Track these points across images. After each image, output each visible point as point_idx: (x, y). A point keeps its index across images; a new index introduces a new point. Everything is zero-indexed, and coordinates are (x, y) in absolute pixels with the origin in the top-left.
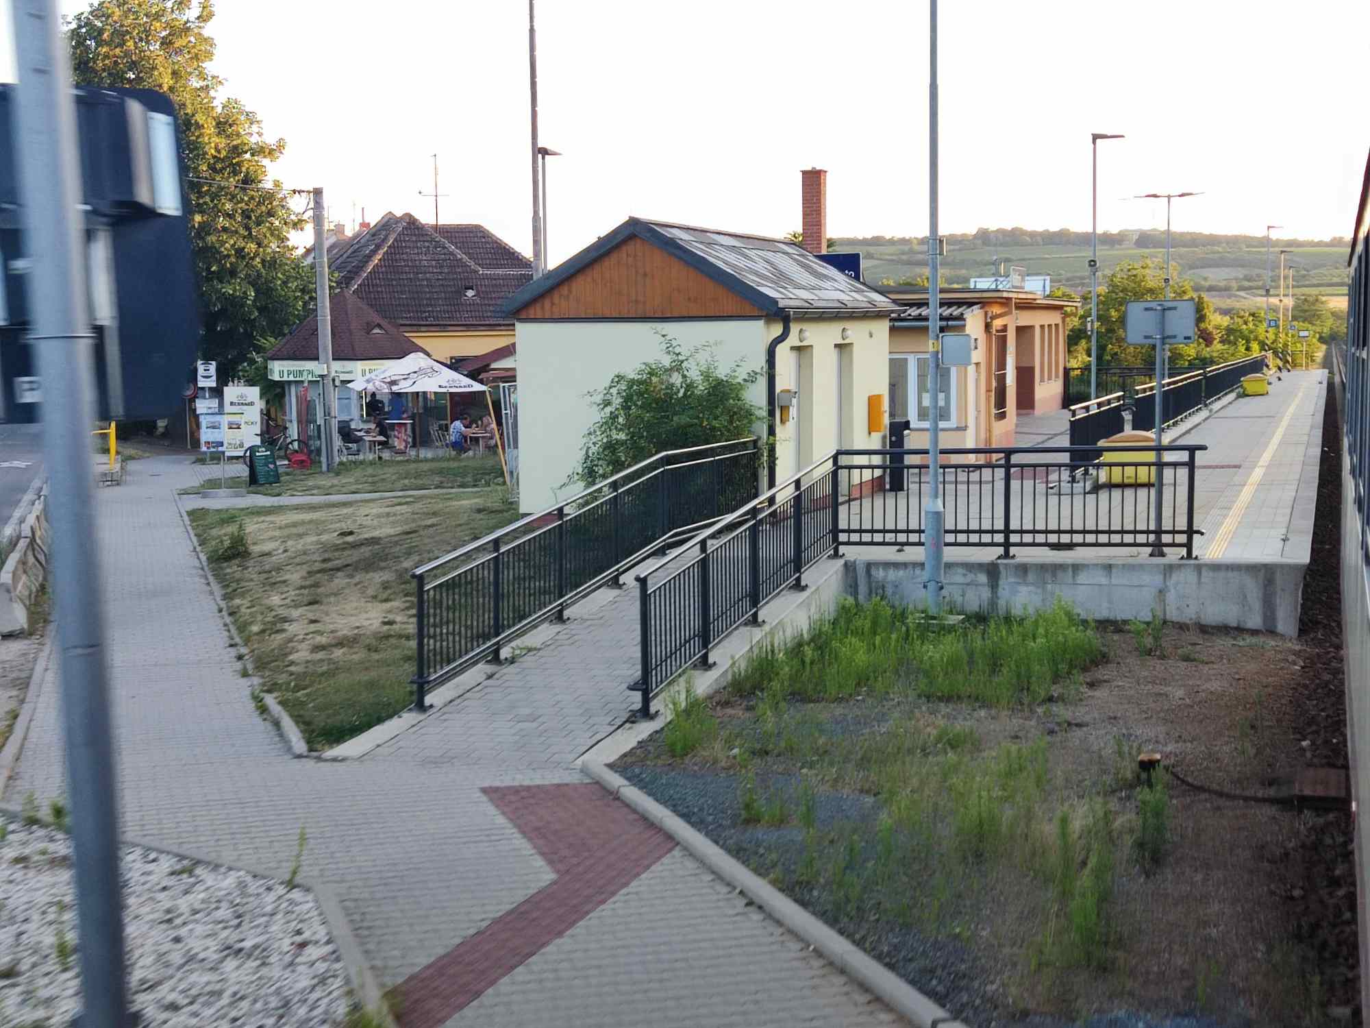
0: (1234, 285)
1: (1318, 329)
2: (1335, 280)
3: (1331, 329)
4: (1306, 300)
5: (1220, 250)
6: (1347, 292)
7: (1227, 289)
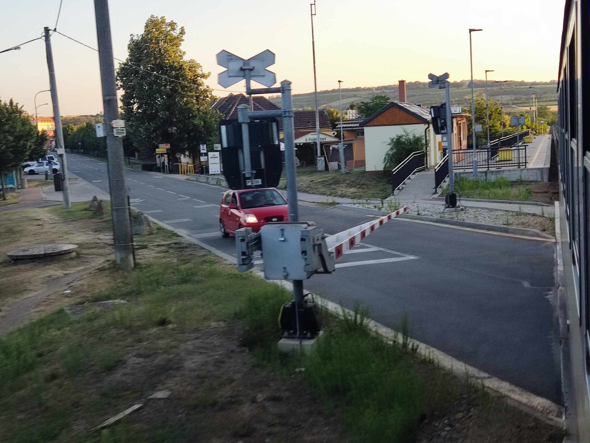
0: (510, 102)
1: (547, 120)
2: (553, 99)
3: (552, 119)
4: (541, 108)
5: (504, 88)
6: (557, 104)
7: (507, 104)
